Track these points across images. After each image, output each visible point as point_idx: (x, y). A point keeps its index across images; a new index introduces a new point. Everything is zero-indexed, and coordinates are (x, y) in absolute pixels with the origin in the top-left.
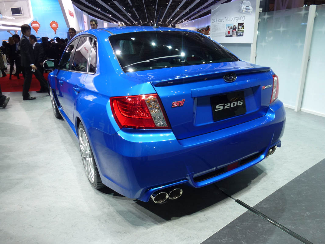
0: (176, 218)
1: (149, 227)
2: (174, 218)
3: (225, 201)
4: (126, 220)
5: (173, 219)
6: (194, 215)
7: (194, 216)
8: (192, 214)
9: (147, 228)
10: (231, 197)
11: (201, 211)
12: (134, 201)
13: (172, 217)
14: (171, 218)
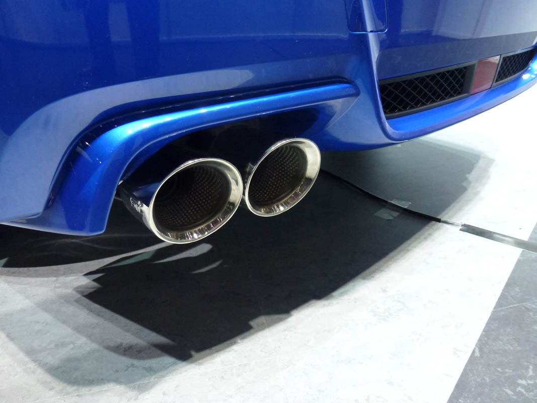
0: (276, 317)
1: (152, 379)
2: (262, 319)
3: (430, 235)
4: (35, 361)
5: (262, 327)
6: (342, 294)
7: (346, 298)
8: (335, 294)
9: (143, 389)
10: (439, 221)
11: (364, 279)
12: (86, 275)
13: (255, 316)
14: (252, 323)
